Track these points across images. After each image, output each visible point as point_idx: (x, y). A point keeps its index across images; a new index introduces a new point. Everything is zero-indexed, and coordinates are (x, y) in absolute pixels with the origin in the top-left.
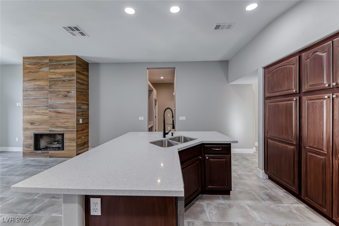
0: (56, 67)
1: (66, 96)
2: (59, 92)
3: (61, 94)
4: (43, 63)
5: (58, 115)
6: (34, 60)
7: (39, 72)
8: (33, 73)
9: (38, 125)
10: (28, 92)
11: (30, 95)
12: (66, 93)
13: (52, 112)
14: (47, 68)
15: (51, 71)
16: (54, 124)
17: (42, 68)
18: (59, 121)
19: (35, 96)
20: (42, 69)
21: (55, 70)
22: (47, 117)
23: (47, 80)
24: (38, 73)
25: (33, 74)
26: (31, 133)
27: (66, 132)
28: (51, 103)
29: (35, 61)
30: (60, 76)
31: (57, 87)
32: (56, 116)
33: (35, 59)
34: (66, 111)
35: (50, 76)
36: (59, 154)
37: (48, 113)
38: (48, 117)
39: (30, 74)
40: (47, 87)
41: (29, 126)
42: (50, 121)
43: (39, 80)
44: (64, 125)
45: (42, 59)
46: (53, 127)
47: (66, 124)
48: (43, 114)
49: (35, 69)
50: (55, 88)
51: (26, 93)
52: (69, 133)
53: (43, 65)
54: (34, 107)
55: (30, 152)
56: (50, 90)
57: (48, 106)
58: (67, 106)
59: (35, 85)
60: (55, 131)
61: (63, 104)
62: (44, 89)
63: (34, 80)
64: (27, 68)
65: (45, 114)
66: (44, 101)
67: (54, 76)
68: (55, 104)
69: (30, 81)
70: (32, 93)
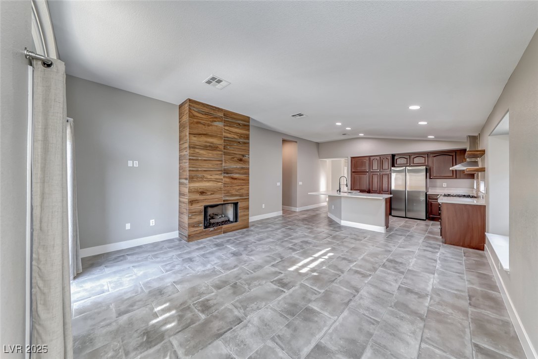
0: (230, 124)
1: (241, 160)
2: (234, 155)
3: (236, 158)
4: (216, 116)
5: (233, 181)
6: (205, 108)
7: (211, 125)
8: (204, 125)
9: (211, 195)
10: (197, 150)
11: (199, 154)
13: (227, 177)
14: (221, 123)
15: (225, 128)
16: (228, 193)
17: (215, 121)
18: (233, 189)
19: (206, 156)
20: (216, 124)
21: (230, 128)
22: (221, 183)
23: (221, 138)
24: (210, 127)
25: (204, 127)
26: (200, 207)
27: (241, 200)
28: (225, 167)
29: (206, 110)
30: (236, 136)
31: (232, 149)
32: (231, 182)
33: (207, 107)
34: (241, 177)
35: (224, 134)
37: (222, 179)
39: (200, 125)
40: (222, 147)
41: (197, 197)
42: (225, 189)
43: (211, 136)
44: (239, 192)
45: (215, 110)
46: (227, 196)
48: (216, 181)
49: (206, 121)
50: (231, 150)
51: (194, 151)
52: (243, 201)
53: (216, 119)
55: (199, 232)
56: (225, 151)
57: (221, 171)
58: (242, 172)
59: (206, 142)
60: (229, 200)
61: (238, 169)
62: (218, 149)
63: (205, 134)
64: (194, 116)
65: (218, 180)
66: (218, 164)
67: (229, 135)
68: (231, 168)
69: (200, 136)
70: (202, 152)
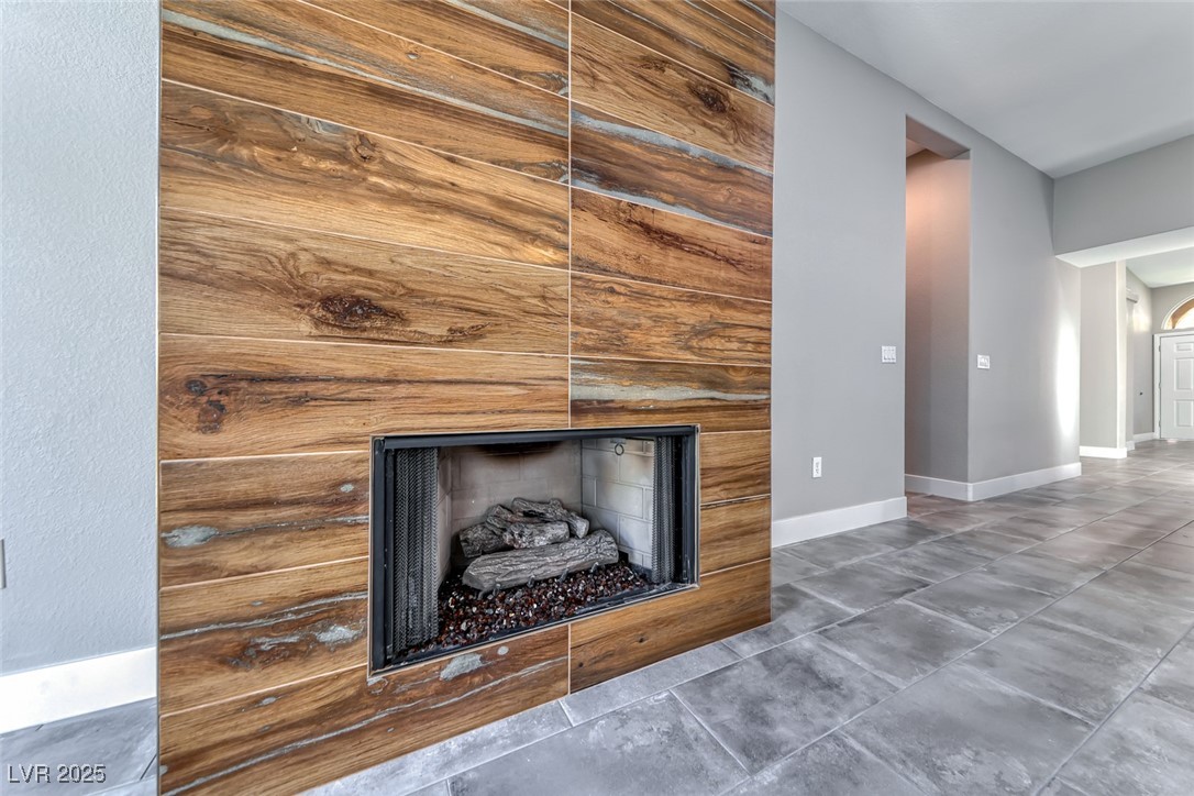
1: (713, 101)
2: (665, 42)
3: (682, 70)
5: (655, 254)
9: (448, 342)
12: (717, 77)
13: (601, 213)
16: (615, 342)
18: (657, 319)
22: (547, 253)
26: (331, 446)
27: (713, 416)
32: (636, 259)
34: (710, 233)
36: (659, 623)
37: (558, 219)
38: (559, 257)
41: (302, 345)
42: (583, 310)
44: (700, 352)
46: (607, 370)
47: (707, 343)
48: (506, 219)
52: (732, 422)
54: (375, 91)
55: (305, 707)
58: (717, 192)
60: (624, 409)
61: (693, 166)
65: (525, 221)
66: (518, 74)
68: (630, 139)
